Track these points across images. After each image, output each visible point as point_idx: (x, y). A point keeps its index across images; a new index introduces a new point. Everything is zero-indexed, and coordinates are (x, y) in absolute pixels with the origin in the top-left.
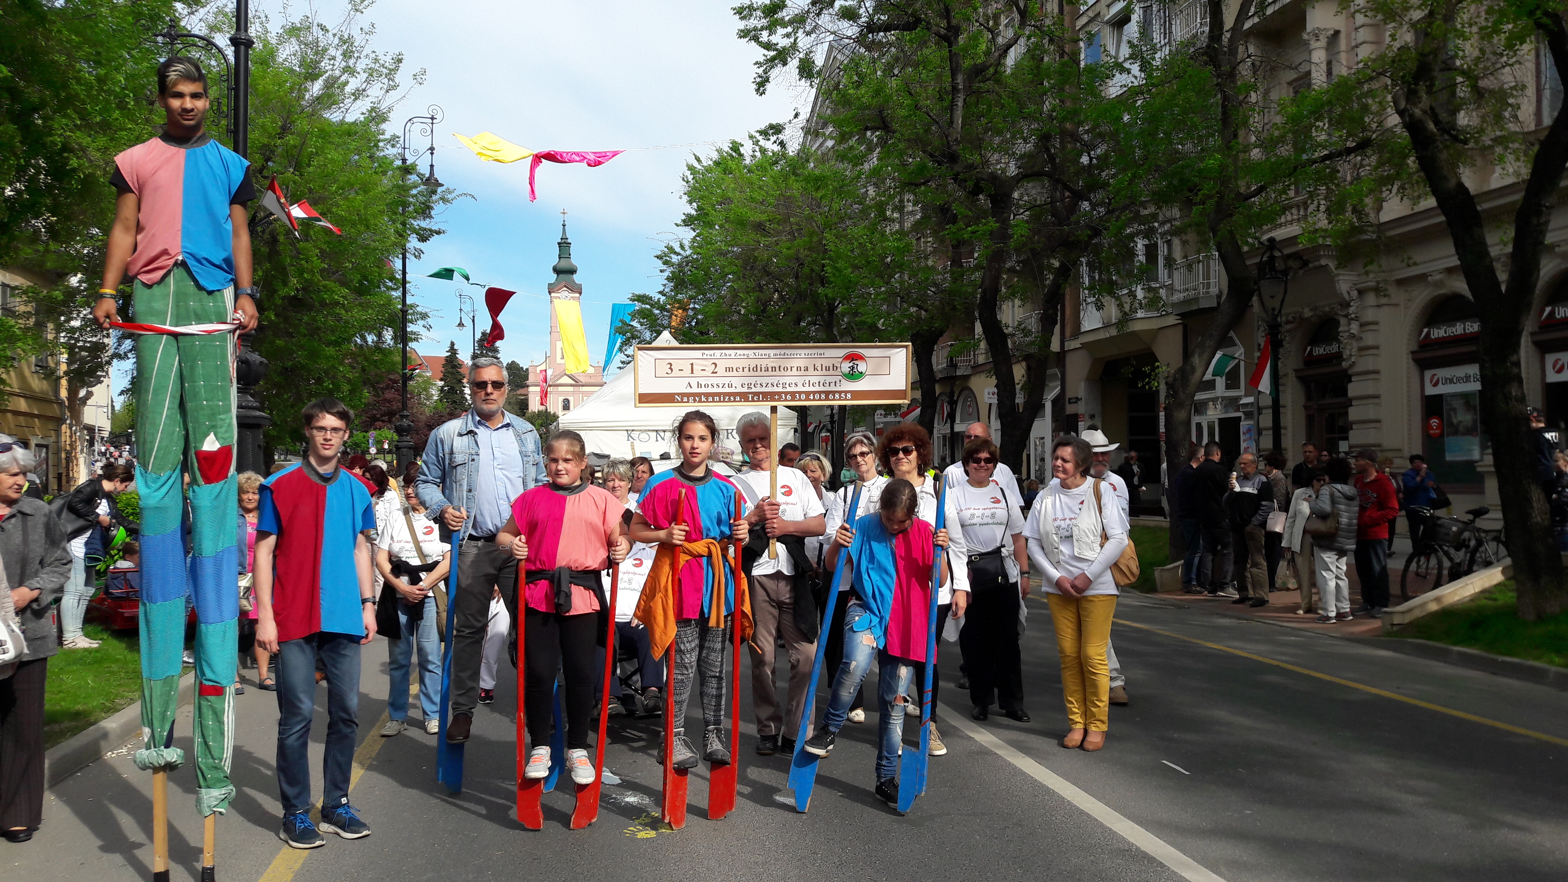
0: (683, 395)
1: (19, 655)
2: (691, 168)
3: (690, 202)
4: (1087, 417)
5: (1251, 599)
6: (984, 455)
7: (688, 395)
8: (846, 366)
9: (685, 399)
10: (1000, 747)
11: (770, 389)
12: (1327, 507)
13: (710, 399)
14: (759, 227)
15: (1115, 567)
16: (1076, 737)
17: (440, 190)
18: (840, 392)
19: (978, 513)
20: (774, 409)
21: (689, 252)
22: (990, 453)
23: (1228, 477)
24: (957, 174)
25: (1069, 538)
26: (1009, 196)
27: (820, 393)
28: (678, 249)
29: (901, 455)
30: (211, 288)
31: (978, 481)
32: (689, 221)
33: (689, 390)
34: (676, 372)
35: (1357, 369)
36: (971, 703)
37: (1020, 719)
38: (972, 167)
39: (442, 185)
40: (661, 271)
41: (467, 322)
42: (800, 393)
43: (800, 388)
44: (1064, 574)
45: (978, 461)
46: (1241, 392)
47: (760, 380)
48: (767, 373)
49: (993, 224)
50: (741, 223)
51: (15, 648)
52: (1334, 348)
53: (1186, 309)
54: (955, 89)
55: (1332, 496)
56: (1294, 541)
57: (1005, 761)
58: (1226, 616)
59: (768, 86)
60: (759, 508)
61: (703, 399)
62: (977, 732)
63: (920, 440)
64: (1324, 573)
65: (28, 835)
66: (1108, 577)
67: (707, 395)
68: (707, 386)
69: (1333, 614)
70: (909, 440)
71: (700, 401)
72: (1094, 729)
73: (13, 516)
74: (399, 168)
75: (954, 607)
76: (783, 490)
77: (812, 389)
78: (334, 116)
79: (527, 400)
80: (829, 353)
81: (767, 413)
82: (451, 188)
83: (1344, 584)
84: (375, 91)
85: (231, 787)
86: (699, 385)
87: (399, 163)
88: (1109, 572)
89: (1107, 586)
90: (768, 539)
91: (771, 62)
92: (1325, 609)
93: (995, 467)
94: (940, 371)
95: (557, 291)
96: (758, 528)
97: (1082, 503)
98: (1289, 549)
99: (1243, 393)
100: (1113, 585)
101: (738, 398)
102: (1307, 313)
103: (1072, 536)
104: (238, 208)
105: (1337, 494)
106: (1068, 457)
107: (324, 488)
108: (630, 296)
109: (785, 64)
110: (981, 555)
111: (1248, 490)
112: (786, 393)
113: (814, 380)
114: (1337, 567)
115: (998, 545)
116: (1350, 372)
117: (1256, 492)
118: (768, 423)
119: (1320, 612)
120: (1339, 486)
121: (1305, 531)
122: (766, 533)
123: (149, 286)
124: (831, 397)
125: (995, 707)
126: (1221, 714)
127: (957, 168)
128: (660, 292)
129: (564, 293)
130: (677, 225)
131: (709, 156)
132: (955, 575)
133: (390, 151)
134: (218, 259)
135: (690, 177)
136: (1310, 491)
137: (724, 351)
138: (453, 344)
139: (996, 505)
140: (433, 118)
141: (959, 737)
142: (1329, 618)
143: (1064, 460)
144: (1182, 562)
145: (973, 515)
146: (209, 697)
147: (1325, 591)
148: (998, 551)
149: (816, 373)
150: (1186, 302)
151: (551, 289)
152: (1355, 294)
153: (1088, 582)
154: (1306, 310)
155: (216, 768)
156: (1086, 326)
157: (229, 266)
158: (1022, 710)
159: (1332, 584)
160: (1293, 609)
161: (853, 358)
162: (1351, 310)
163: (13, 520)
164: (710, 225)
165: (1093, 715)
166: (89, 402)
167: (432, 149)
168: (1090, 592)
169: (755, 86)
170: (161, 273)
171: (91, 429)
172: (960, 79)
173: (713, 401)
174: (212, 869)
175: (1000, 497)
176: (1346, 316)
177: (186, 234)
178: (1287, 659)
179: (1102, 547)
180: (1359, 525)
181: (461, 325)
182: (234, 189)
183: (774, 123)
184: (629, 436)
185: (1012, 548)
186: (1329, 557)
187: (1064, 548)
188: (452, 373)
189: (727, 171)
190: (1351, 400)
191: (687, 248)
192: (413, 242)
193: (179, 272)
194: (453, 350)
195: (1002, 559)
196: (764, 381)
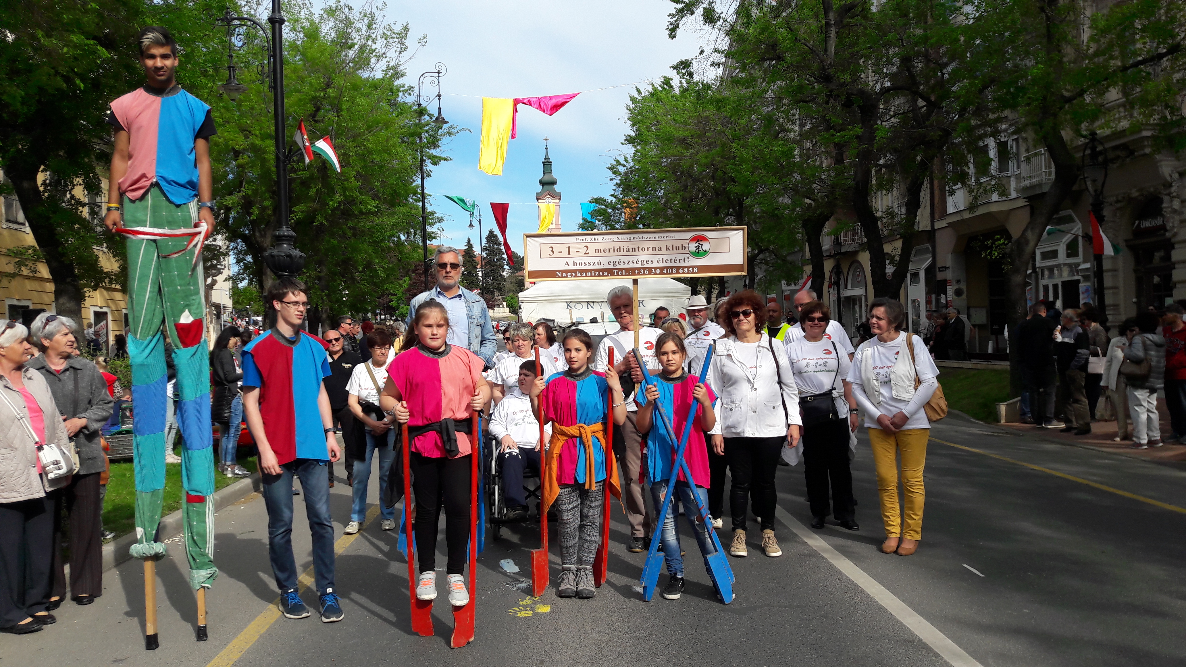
0: (562, 272)
1: (70, 470)
2: (633, 99)
3: (633, 125)
4: (954, 282)
5: (1075, 428)
6: (818, 315)
7: (567, 271)
8: (693, 246)
9: (564, 275)
10: (826, 551)
11: (631, 266)
12: (1141, 354)
13: (584, 274)
14: (683, 141)
15: (928, 405)
16: (891, 544)
17: (445, 126)
18: (688, 267)
19: (812, 362)
20: (635, 282)
21: (632, 164)
22: (823, 313)
23: (1054, 329)
24: (832, 91)
25: (887, 382)
26: (876, 107)
27: (672, 268)
28: (623, 162)
29: (742, 317)
30: (179, 203)
31: (812, 336)
32: (630, 140)
33: (567, 268)
34: (556, 254)
35: (1179, 238)
36: (811, 513)
37: (850, 528)
38: (843, 85)
39: (447, 122)
40: (611, 180)
41: (475, 223)
42: (656, 268)
43: (655, 265)
44: (884, 412)
45: (812, 320)
46: (1080, 259)
47: (623, 259)
48: (628, 253)
49: (858, 130)
50: (669, 139)
51: (67, 465)
52: (1159, 222)
53: (1031, 193)
54: (828, 24)
55: (1144, 344)
56: (1110, 381)
57: (828, 562)
58: (1053, 442)
59: (678, 31)
60: (626, 359)
61: (578, 274)
62: (812, 538)
63: (757, 304)
64: (1136, 408)
65: (90, 600)
66: (922, 414)
67: (581, 271)
68: (581, 264)
69: (1145, 441)
70: (748, 305)
71: (576, 276)
72: (909, 538)
73: (66, 370)
74: (415, 111)
75: (789, 439)
76: (647, 345)
77: (665, 265)
78: (365, 74)
79: (524, 279)
80: (677, 236)
81: (629, 284)
82: (455, 125)
83: (1155, 416)
84: (392, 53)
85: (215, 569)
86: (575, 264)
87: (416, 107)
88: (923, 410)
89: (921, 422)
90: (634, 383)
91: (681, 13)
92: (1139, 438)
93: (827, 324)
94: (827, 251)
95: (543, 198)
96: (626, 375)
97: (897, 353)
98: (1107, 387)
99: (1081, 260)
100: (926, 420)
101: (606, 274)
102: (1135, 194)
103: (890, 381)
104: (201, 142)
105: (1148, 342)
106: (881, 316)
107: (291, 349)
108: (590, 199)
109: (692, 13)
110: (815, 396)
111: (1066, 340)
112: (644, 269)
113: (666, 257)
114: (1149, 402)
115: (830, 388)
116: (1173, 240)
117: (1072, 341)
118: (631, 293)
119: (1135, 439)
120: (1150, 336)
121: (1120, 373)
122: (632, 379)
123: (133, 202)
124: (681, 271)
125: (832, 517)
126: (1026, 525)
127: (832, 86)
128: (612, 195)
129: (548, 200)
130: (622, 144)
131: (646, 89)
132: (789, 412)
133: (410, 99)
134: (183, 180)
135: (632, 106)
136: (1124, 340)
137: (593, 237)
138: (469, 240)
139: (828, 356)
140: (439, 73)
141: (796, 542)
142: (1142, 445)
143: (879, 318)
144: (1019, 398)
145: (808, 365)
146: (195, 504)
147: (1137, 422)
148: (829, 393)
149: (668, 252)
150: (1032, 187)
151: (539, 197)
152: (1176, 176)
153: (905, 419)
154: (1134, 191)
155: (202, 555)
156: (951, 210)
157: (192, 185)
158: (853, 521)
159: (1144, 417)
160: (1111, 436)
161: (699, 239)
162: (1173, 189)
163: (67, 373)
164: (646, 143)
165: (909, 525)
166: (215, 287)
167: (439, 96)
168: (907, 427)
169: (668, 32)
170: (142, 192)
171: (217, 307)
172: (832, 16)
173: (586, 276)
174: (205, 627)
175: (831, 349)
176: (1169, 194)
177: (160, 162)
178: (1095, 478)
179: (916, 389)
180: (1166, 366)
181: (471, 226)
182: (197, 128)
183: (684, 59)
184: (568, 305)
185: (843, 390)
186: (1141, 394)
187: (884, 391)
188: (469, 262)
189: (659, 100)
190: (1174, 264)
191: (630, 160)
192: (429, 166)
193: (155, 191)
194: (469, 245)
195: (833, 399)
196: (626, 259)
